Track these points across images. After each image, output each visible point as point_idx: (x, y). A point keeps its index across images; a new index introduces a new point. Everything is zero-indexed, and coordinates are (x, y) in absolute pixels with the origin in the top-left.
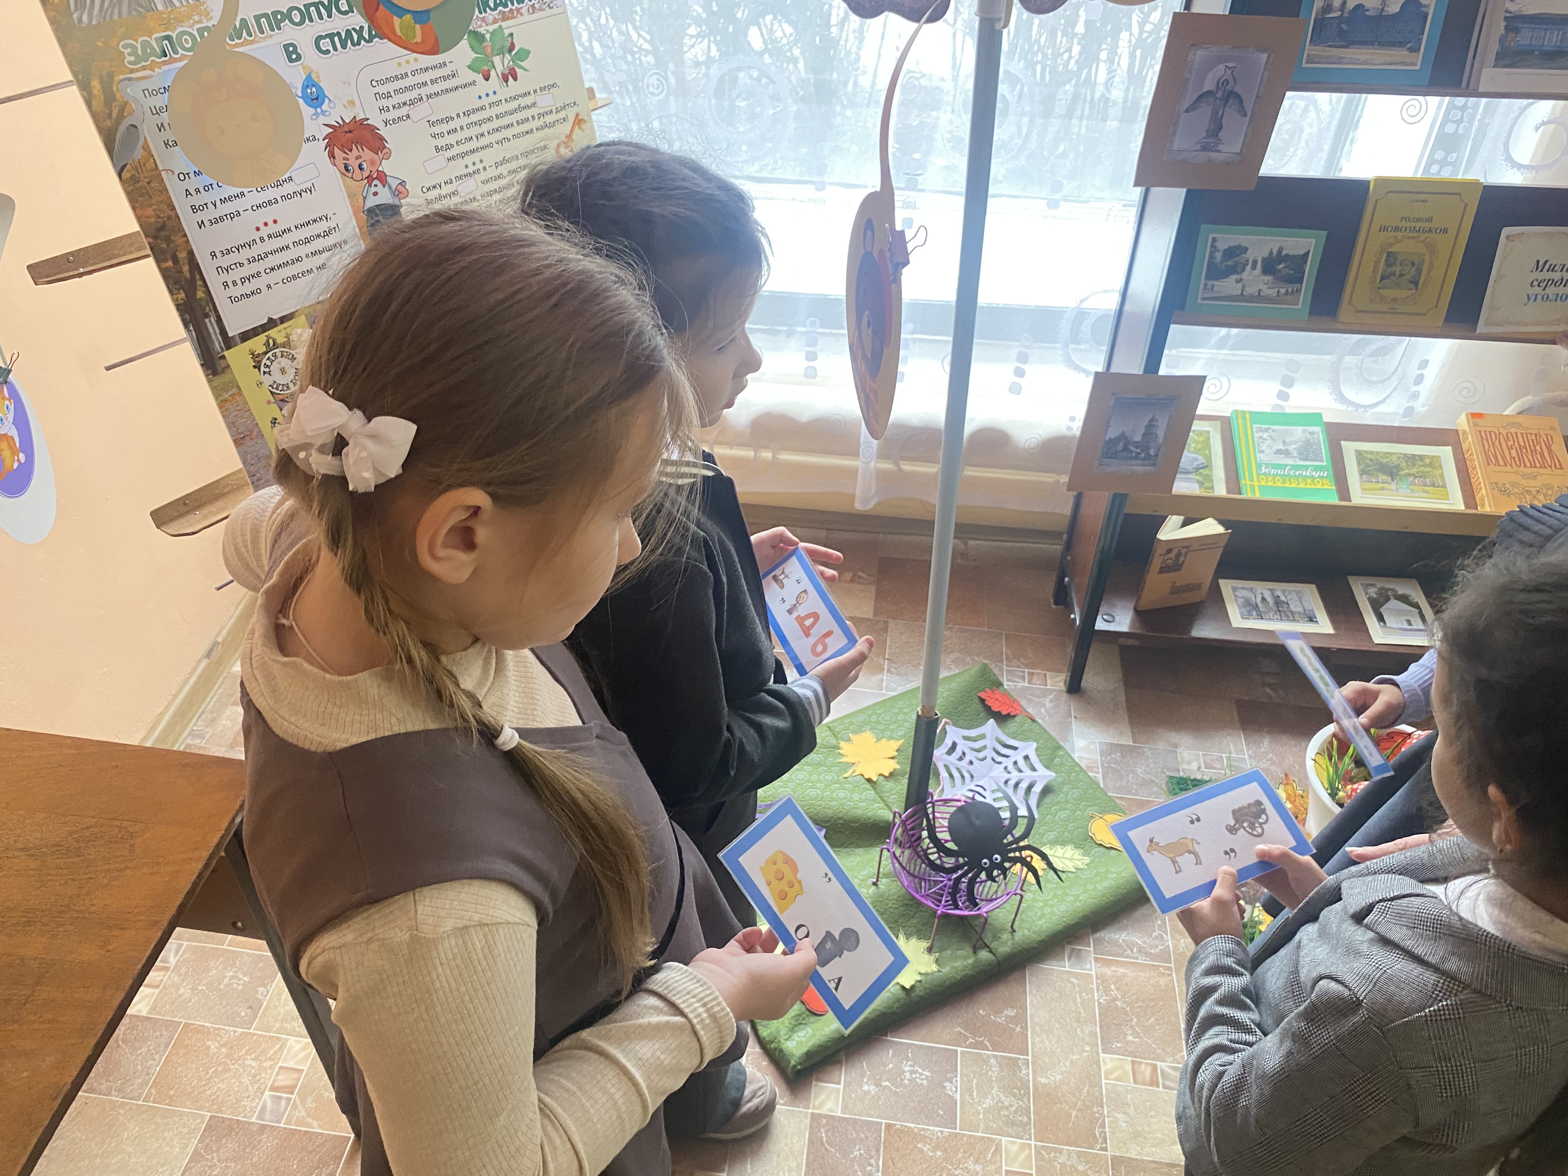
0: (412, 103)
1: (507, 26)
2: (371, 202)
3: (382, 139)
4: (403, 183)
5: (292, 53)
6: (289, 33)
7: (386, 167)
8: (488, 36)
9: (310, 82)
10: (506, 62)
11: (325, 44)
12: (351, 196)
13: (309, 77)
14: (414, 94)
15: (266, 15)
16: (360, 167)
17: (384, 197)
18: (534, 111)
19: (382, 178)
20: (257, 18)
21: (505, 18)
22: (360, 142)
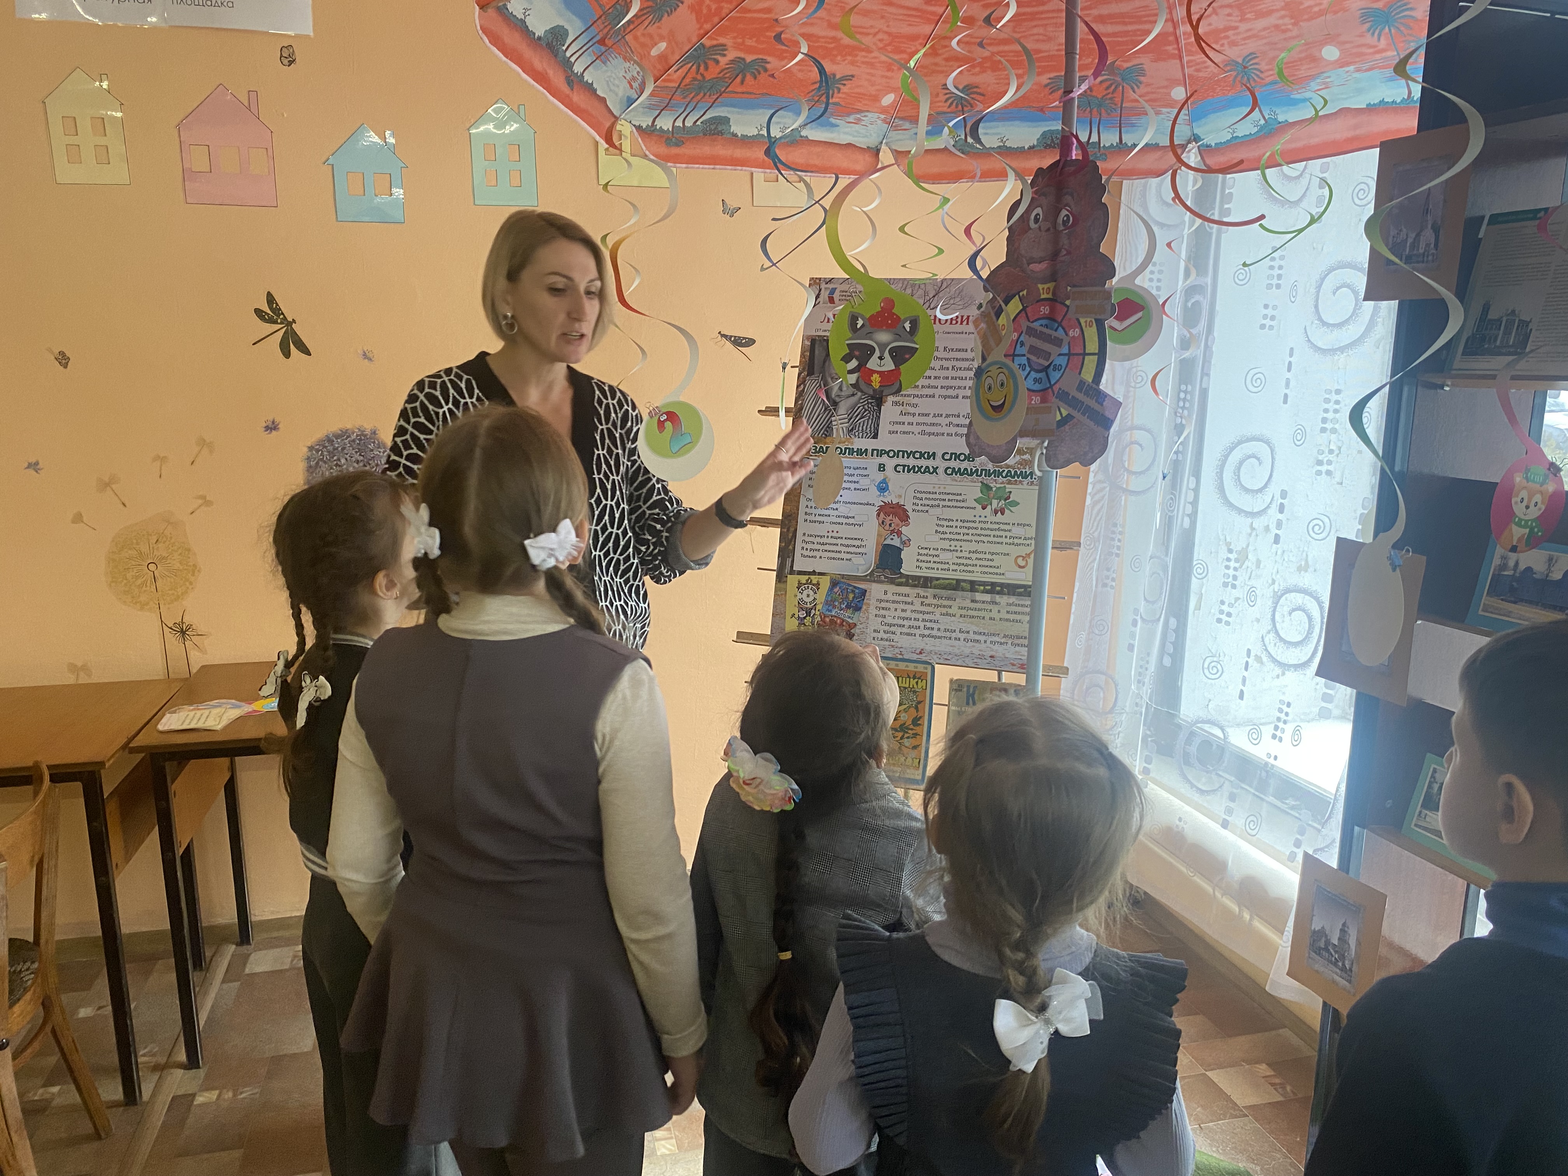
0: (932, 506)
1: (1009, 488)
2: (888, 542)
3: (908, 517)
4: (909, 540)
5: (882, 468)
6: (884, 459)
7: (904, 530)
8: (994, 489)
9: (884, 481)
10: (1000, 504)
11: (900, 468)
12: (879, 535)
13: (884, 479)
14: (936, 503)
15: (877, 450)
16: (890, 525)
17: (896, 542)
18: (1008, 534)
19: (899, 534)
20: (873, 450)
21: (1009, 483)
22: (895, 514)
